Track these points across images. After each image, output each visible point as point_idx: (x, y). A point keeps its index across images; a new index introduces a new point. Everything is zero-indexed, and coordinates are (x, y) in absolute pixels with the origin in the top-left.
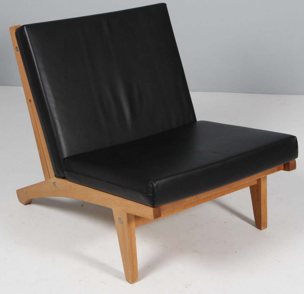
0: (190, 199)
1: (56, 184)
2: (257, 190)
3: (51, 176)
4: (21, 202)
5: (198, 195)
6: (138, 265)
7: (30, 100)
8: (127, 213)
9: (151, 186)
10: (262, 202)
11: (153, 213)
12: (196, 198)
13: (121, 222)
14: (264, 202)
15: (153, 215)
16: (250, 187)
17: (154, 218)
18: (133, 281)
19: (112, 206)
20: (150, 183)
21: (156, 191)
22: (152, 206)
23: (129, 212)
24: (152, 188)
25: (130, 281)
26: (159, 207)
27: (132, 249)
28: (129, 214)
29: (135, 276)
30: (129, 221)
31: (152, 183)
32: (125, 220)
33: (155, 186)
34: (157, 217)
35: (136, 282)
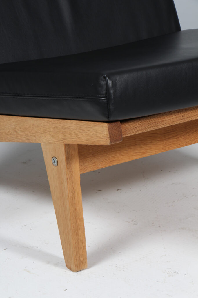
0: (171, 118)
8: (65, 145)
9: (103, 83)
11: (108, 133)
12: (182, 118)
13: (56, 163)
15: (108, 136)
17: (111, 142)
18: (77, 267)
19: (40, 138)
20: (102, 78)
21: (112, 91)
22: (106, 120)
23: (68, 142)
24: (105, 87)
25: (73, 267)
26: (119, 122)
27: (76, 209)
28: (68, 147)
29: (81, 259)
30: (69, 159)
31: (105, 77)
32: (62, 157)
33: (110, 82)
34: (116, 141)
35: (84, 269)
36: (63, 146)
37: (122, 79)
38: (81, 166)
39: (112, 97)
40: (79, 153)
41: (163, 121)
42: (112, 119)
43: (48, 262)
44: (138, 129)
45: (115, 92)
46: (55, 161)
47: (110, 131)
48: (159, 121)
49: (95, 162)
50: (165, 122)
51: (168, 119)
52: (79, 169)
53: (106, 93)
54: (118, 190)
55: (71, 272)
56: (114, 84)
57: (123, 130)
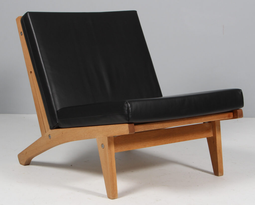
0: (158, 125)
1: (51, 136)
2: (214, 142)
3: (47, 131)
4: (21, 164)
5: (165, 124)
6: (118, 192)
7: (31, 72)
8: (108, 137)
9: (126, 105)
10: (218, 152)
11: (128, 128)
12: (162, 126)
13: (103, 147)
14: (220, 152)
15: (128, 130)
16: (207, 138)
17: (130, 133)
18: (113, 197)
19: (96, 135)
20: (126, 103)
21: (130, 109)
22: (127, 122)
23: (109, 135)
24: (127, 107)
25: (111, 197)
26: (133, 124)
27: (112, 169)
28: (109, 138)
29: (115, 193)
30: (109, 144)
31: (127, 102)
32: (106, 144)
33: (129, 105)
34: (132, 132)
35: (116, 198)
36: (107, 138)
37: (135, 104)
38: (115, 149)
39: (130, 111)
40: (114, 143)
41: (154, 126)
42: (130, 121)
43: (99, 196)
44: (142, 129)
45: (131, 109)
46: (103, 146)
47: (129, 127)
48: (152, 126)
49: (121, 148)
50: (155, 127)
51: (156, 126)
52: (114, 150)
53: (128, 109)
54: (132, 172)
55: (110, 200)
56: (131, 106)
57: (135, 129)
